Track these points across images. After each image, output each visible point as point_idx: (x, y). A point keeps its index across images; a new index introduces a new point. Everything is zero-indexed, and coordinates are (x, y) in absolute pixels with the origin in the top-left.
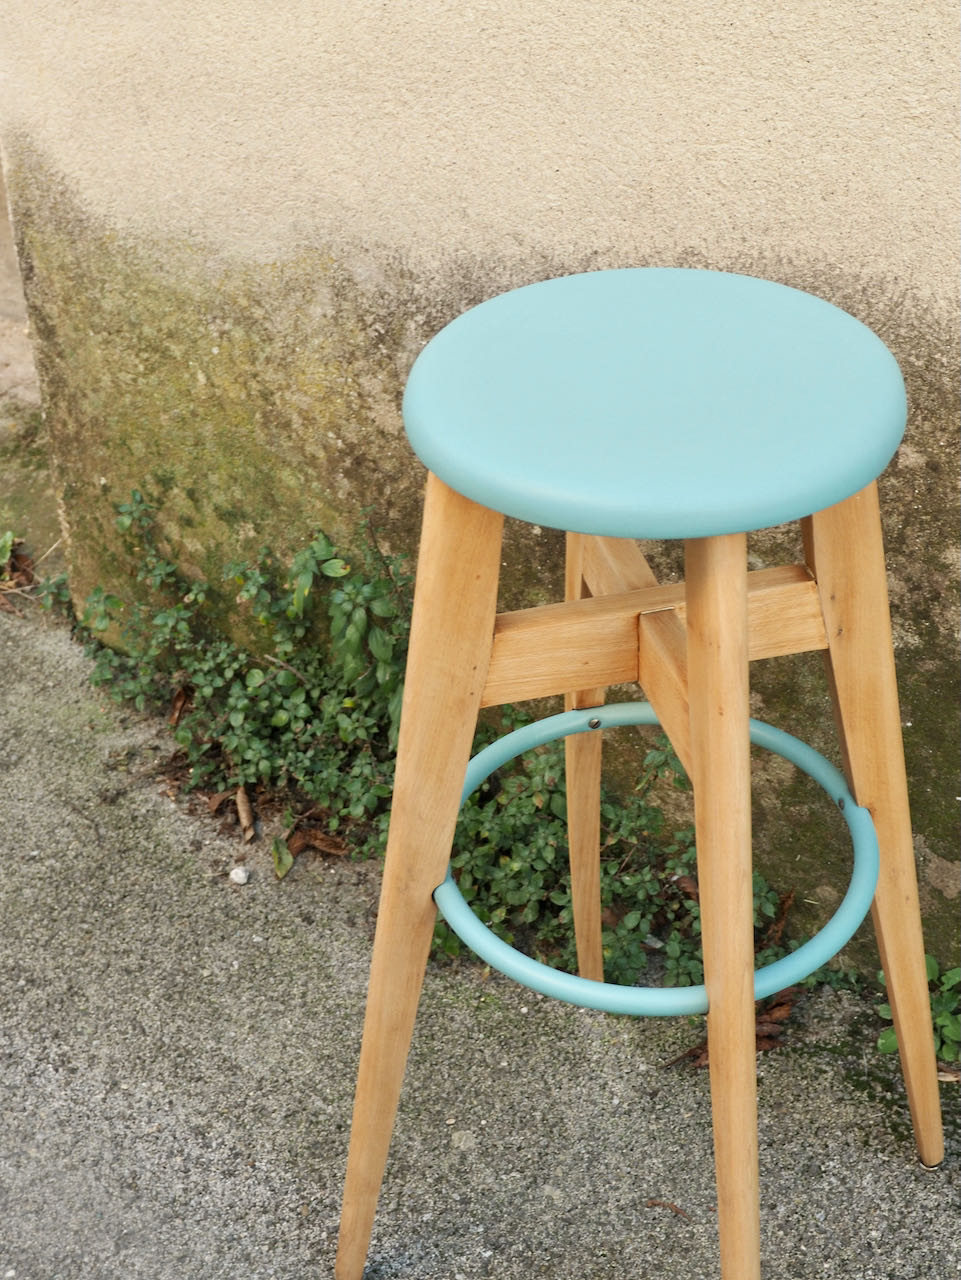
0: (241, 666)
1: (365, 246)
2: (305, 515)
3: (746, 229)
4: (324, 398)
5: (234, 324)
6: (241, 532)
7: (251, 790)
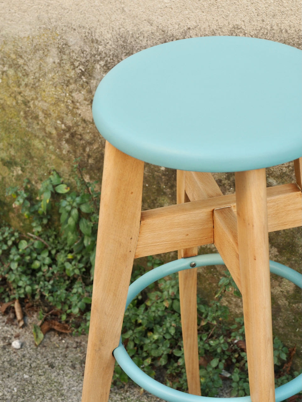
0: (16, 239)
1: (74, 27)
2: (46, 162)
3: (264, 15)
4: (55, 104)
5: (9, 68)
6: (15, 172)
7: (22, 301)
